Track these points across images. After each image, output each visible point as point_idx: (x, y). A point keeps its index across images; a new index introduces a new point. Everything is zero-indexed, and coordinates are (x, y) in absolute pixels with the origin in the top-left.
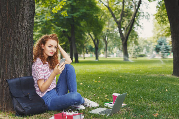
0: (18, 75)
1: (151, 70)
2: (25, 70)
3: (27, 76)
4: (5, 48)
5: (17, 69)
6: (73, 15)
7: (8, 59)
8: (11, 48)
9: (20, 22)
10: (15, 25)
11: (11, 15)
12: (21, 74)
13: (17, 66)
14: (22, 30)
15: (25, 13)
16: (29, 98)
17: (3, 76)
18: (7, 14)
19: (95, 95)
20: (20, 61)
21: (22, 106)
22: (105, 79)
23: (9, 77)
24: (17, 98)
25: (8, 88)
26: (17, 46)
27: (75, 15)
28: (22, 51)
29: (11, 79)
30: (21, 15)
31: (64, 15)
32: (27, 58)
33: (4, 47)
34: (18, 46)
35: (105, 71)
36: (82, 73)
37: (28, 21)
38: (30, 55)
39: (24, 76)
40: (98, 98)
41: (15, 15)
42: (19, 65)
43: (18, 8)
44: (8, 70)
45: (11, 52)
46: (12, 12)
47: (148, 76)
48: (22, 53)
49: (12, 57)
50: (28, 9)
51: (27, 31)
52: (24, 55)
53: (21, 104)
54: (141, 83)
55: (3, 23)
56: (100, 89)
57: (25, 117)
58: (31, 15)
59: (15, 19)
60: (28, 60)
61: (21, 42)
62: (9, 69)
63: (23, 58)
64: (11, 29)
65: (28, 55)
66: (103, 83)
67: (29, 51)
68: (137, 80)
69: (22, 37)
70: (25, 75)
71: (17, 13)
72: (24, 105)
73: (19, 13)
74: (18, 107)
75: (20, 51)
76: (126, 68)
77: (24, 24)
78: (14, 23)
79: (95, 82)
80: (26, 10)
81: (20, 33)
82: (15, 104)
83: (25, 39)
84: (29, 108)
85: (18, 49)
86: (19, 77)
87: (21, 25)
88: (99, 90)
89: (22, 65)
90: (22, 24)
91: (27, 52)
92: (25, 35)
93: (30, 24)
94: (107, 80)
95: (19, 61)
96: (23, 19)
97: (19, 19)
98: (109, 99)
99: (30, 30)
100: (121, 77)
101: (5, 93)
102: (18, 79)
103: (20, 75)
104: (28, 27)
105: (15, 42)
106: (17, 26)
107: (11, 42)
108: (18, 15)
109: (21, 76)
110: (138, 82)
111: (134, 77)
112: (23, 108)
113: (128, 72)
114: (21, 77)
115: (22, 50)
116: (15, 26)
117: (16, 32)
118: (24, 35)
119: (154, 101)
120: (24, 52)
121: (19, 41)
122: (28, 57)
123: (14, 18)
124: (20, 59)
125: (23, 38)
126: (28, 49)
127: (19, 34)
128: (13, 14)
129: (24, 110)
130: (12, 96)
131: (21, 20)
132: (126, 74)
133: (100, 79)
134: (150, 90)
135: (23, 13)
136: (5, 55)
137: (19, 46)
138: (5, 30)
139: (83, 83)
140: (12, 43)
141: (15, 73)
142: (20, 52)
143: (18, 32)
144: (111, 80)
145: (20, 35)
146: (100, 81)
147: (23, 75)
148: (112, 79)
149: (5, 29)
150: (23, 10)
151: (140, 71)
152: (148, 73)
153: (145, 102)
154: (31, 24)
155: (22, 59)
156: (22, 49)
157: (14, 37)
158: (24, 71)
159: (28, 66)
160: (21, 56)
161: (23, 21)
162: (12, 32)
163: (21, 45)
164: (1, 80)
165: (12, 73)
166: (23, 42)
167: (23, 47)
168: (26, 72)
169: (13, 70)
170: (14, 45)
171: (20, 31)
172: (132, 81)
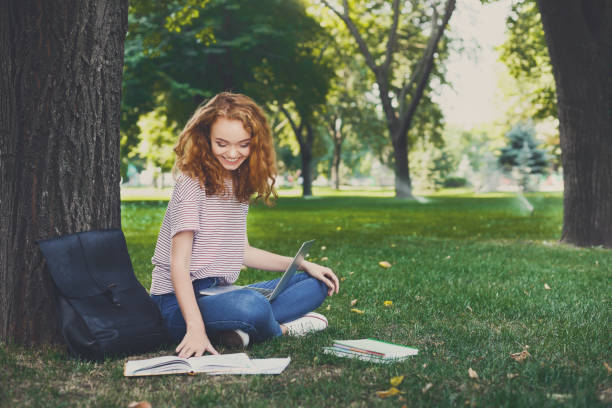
0: (74, 227)
2: (95, 209)
3: (102, 230)
4: (30, 138)
5: (69, 208)
7: (39, 175)
8: (51, 136)
9: (79, 53)
10: (65, 60)
11: (51, 28)
12: (82, 224)
13: (71, 199)
14: (87, 80)
15: (97, 22)
16: (115, 300)
17: (23, 230)
18: (38, 23)
20: (81, 181)
21: (91, 328)
23: (43, 234)
24: (72, 301)
25: (38, 269)
26: (70, 131)
27: (236, 43)
28: (88, 150)
29: (49, 238)
30: (83, 28)
31: (204, 42)
32: (103, 173)
33: (28, 132)
34: (73, 130)
35: (339, 229)
37: (105, 50)
39: (92, 230)
40: (328, 308)
41: (65, 30)
42: (76, 194)
43: (75, 7)
44: (39, 209)
45: (50, 151)
46: (56, 19)
48: (88, 153)
49: (55, 166)
50: (107, 12)
51: (104, 82)
52: (92, 163)
53: (87, 322)
54: (462, 265)
55: (26, 54)
57: (99, 364)
58: (118, 30)
59: (65, 41)
60: (104, 179)
61: (82, 119)
62: (43, 208)
63: (90, 172)
64: (49, 76)
65: (107, 163)
67: (107, 150)
68: (447, 255)
69: (87, 101)
70: (95, 226)
71: (71, 23)
72: (96, 323)
73: (78, 23)
75: (78, 147)
77: (92, 60)
78: (61, 55)
80: (100, 13)
81: (80, 87)
82: (66, 322)
83: (97, 109)
84: (111, 336)
85: (73, 140)
86: (74, 233)
87: (85, 62)
89: (86, 194)
90: (87, 60)
91: (103, 152)
92: (97, 94)
93: (112, 59)
95: (76, 182)
96: (90, 42)
97: (78, 43)
98: (363, 312)
99: (110, 78)
101: (31, 286)
102: (73, 240)
103: (79, 228)
104: (107, 71)
105: (62, 116)
106: (71, 66)
107: (50, 119)
108: (75, 29)
109: (81, 229)
110: (452, 263)
112: (93, 333)
114: (81, 233)
115: (88, 146)
116: (65, 66)
117: (68, 84)
118: (93, 94)
120: (92, 150)
121: (78, 116)
122: (104, 167)
123: (61, 39)
124: (80, 175)
125: (92, 107)
126: (107, 141)
127: (79, 92)
128: (59, 25)
129: (94, 339)
130: (57, 295)
131: (83, 47)
132: (409, 239)
133: (325, 251)
134: (492, 286)
135: (90, 21)
136: (29, 162)
137: (77, 131)
138: (33, 76)
140: (54, 119)
141: (63, 221)
142: (80, 152)
143: (73, 84)
145: (82, 96)
146: (326, 259)
147: (88, 227)
149: (32, 73)
150: (90, 11)
152: (479, 235)
153: (481, 319)
154: (115, 61)
155: (86, 174)
156: (87, 143)
157: (60, 102)
158: (92, 215)
159: (104, 197)
160: (82, 165)
161: (92, 51)
162: (55, 83)
163: (83, 128)
164: (16, 244)
165: (51, 221)
166: (90, 119)
167: (89, 135)
168: (98, 218)
169: (56, 209)
170: (60, 126)
171: (81, 81)
172: (433, 258)
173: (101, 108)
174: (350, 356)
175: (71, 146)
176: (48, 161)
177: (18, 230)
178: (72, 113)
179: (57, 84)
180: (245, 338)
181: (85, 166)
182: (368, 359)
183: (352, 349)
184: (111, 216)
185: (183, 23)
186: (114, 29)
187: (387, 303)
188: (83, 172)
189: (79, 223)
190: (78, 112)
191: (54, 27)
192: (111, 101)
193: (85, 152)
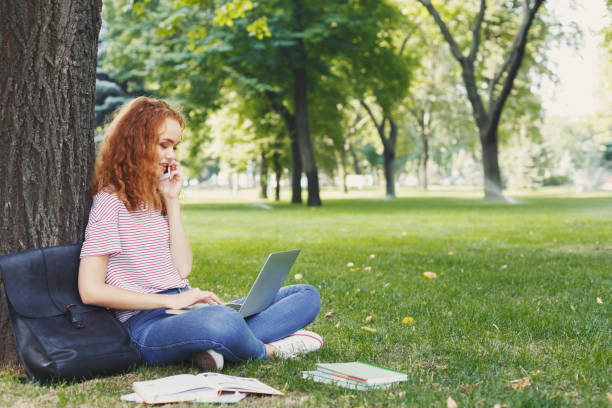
0: (39, 241)
1: (571, 230)
2: (63, 220)
3: (70, 244)
5: (34, 220)
6: (299, 35)
7: (2, 183)
8: (13, 144)
9: (42, 54)
10: (26, 62)
11: (10, 27)
12: (48, 237)
13: (35, 210)
14: (52, 81)
15: (61, 20)
16: (74, 320)
19: (329, 313)
20: (47, 190)
21: (47, 348)
22: (388, 262)
23: (6, 247)
24: (29, 322)
26: (34, 137)
27: (306, 34)
28: (54, 157)
29: (13, 253)
30: (45, 28)
31: (257, 34)
32: (72, 181)
34: (37, 136)
35: (404, 234)
36: (320, 241)
37: (72, 50)
38: (83, 172)
39: (60, 244)
40: (337, 326)
41: (25, 30)
42: (41, 205)
43: (34, 5)
44: (2, 222)
45: (12, 159)
46: (14, 19)
47: (552, 250)
48: (53, 161)
49: (18, 175)
50: (73, 9)
51: (71, 85)
52: (59, 170)
53: (43, 342)
54: (514, 275)
56: (357, 296)
57: (55, 388)
58: (86, 27)
59: (26, 41)
60: (73, 189)
61: (47, 124)
62: (6, 220)
63: (57, 181)
64: (10, 79)
65: (76, 171)
66: (379, 274)
67: (76, 156)
68: (504, 264)
69: (52, 105)
70: (63, 239)
71: (32, 22)
72: (53, 345)
73: (40, 22)
74: (31, 351)
75: (43, 155)
76: (483, 226)
77: (57, 62)
78: (22, 57)
79: (352, 270)
80: (64, 10)
81: (43, 90)
82: (23, 342)
83: (64, 113)
84: (72, 354)
85: (37, 147)
86: (40, 248)
87: (49, 64)
88: (351, 300)
89: (53, 204)
90: (51, 61)
91: (71, 159)
92: (63, 98)
93: (80, 59)
94: (395, 265)
95: (41, 192)
96: (54, 42)
97: (41, 45)
98: (374, 330)
99: (78, 79)
100: (451, 253)
102: (36, 254)
103: (45, 240)
104: (74, 73)
105: (24, 122)
106: (32, 67)
107: (12, 125)
108: (35, 28)
109: (48, 243)
110: (506, 273)
111: (501, 253)
112: (49, 353)
113: (485, 239)
114: (47, 247)
115: (53, 153)
116: (27, 67)
117: (30, 87)
118: (59, 98)
119: (538, 337)
120: (58, 157)
121: (42, 121)
122: (73, 176)
123: (21, 40)
124: (45, 185)
125: (57, 109)
126: (76, 147)
127: (42, 95)
128: (18, 25)
129: (49, 360)
130: (14, 315)
131: (45, 47)
132: (474, 245)
133: (373, 260)
134: (537, 301)
135: (53, 20)
137: (41, 137)
139: (304, 276)
140: (17, 125)
141: (28, 233)
142: (44, 158)
143: (36, 87)
144: (413, 264)
145: (46, 100)
146: (369, 268)
147: (55, 240)
148: (416, 261)
150: (53, 9)
151: (531, 233)
152: (555, 240)
153: (503, 339)
154: (84, 61)
155: (52, 183)
156: (52, 149)
157: (22, 106)
158: (59, 226)
159: (73, 208)
160: (48, 173)
161: (56, 51)
162: (16, 87)
163: (48, 135)
165: (16, 234)
166: (56, 124)
167: (54, 141)
168: (67, 230)
169: (20, 221)
170: (22, 132)
171: (45, 83)
172: (487, 267)
173: (67, 110)
174: (326, 382)
175: (35, 153)
176: (10, 169)
178: (35, 118)
179: (19, 87)
180: (219, 360)
181: (51, 174)
182: (344, 385)
183: (334, 373)
185: (236, 16)
186: (82, 27)
187: (406, 320)
188: (48, 180)
189: (45, 235)
190: (42, 117)
191: (13, 26)
192: (81, 104)
193: (51, 160)
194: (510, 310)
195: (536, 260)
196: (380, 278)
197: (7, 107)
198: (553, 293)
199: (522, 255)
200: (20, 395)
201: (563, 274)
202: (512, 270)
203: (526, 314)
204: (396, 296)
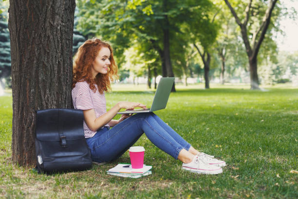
0: (47, 106)
1: (292, 104)
2: (58, 98)
3: (62, 108)
4: (25, 63)
5: (44, 98)
6: (166, 14)
7: (30, 80)
8: (35, 62)
9: (48, 20)
10: (41, 23)
11: (33, 7)
12: (51, 105)
13: (45, 93)
14: (53, 33)
15: (57, 4)
17: (23, 108)
18: (27, 5)
20: (50, 84)
22: (208, 118)
23: (32, 110)
25: (30, 128)
26: (44, 59)
27: (169, 14)
28: (53, 68)
30: (50, 7)
31: (147, 13)
32: (62, 80)
33: (24, 60)
34: (46, 58)
35: (214, 105)
36: (175, 108)
37: (62, 18)
38: (67, 75)
39: (57, 108)
41: (40, 8)
42: (48, 91)
44: (30, 98)
45: (35, 69)
46: (35, 3)
47: (284, 113)
48: (53, 70)
49: (37, 77)
51: (62, 35)
52: (56, 75)
54: (267, 125)
55: (22, 21)
56: (194, 134)
57: (54, 176)
58: (69, 7)
59: (41, 14)
60: (63, 83)
61: (50, 53)
62: (32, 97)
63: (55, 80)
64: (33, 32)
65: (64, 75)
66: (204, 124)
68: (262, 119)
69: (53, 44)
70: (58, 106)
71: (43, 4)
73: (47, 4)
75: (49, 67)
76: (251, 101)
77: (55, 23)
78: (39, 20)
81: (49, 37)
83: (58, 48)
85: (46, 63)
87: (51, 24)
88: (191, 135)
89: (53, 90)
90: (52, 23)
91: (62, 69)
92: (58, 40)
93: (66, 23)
94: (211, 120)
95: (48, 85)
96: (54, 14)
97: (47, 15)
99: (65, 32)
100: (237, 114)
101: (27, 136)
103: (50, 107)
104: (63, 28)
105: (40, 52)
107: (34, 53)
108: (45, 8)
110: (263, 123)
111: (260, 114)
113: (252, 108)
116: (41, 26)
117: (43, 36)
118: (56, 40)
119: (281, 154)
120: (56, 69)
121: (48, 51)
123: (38, 13)
125: (55, 45)
126: (64, 64)
127: (48, 39)
128: (37, 6)
131: (50, 17)
132: (248, 111)
134: (279, 137)
135: (53, 4)
136: (25, 75)
137: (48, 59)
138: (25, 32)
140: (37, 53)
141: (42, 104)
142: (49, 69)
143: (45, 35)
144: (219, 119)
145: (50, 41)
147: (54, 107)
148: (221, 118)
149: (25, 30)
151: (274, 105)
152: (285, 108)
154: (68, 23)
155: (53, 81)
156: (53, 65)
157: (39, 44)
158: (57, 101)
159: (63, 92)
160: (51, 76)
161: (54, 18)
162: (36, 36)
163: (51, 58)
164: (19, 115)
165: (36, 104)
166: (55, 53)
167: (54, 61)
168: (60, 103)
169: (38, 98)
170: (39, 56)
171: (50, 34)
172: (254, 121)
173: (60, 46)
175: (45, 66)
177: (20, 108)
178: (45, 50)
184: (67, 101)
188: (51, 80)
189: (49, 105)
190: (48, 49)
191: (35, 7)
192: (66, 43)
193: (52, 69)
194: (267, 141)
195: (277, 118)
196: (204, 126)
197: (32, 45)
198: (286, 133)
199: (270, 115)
200: (38, 180)
201: (290, 124)
202: (266, 122)
203: (274, 143)
204: (213, 134)
